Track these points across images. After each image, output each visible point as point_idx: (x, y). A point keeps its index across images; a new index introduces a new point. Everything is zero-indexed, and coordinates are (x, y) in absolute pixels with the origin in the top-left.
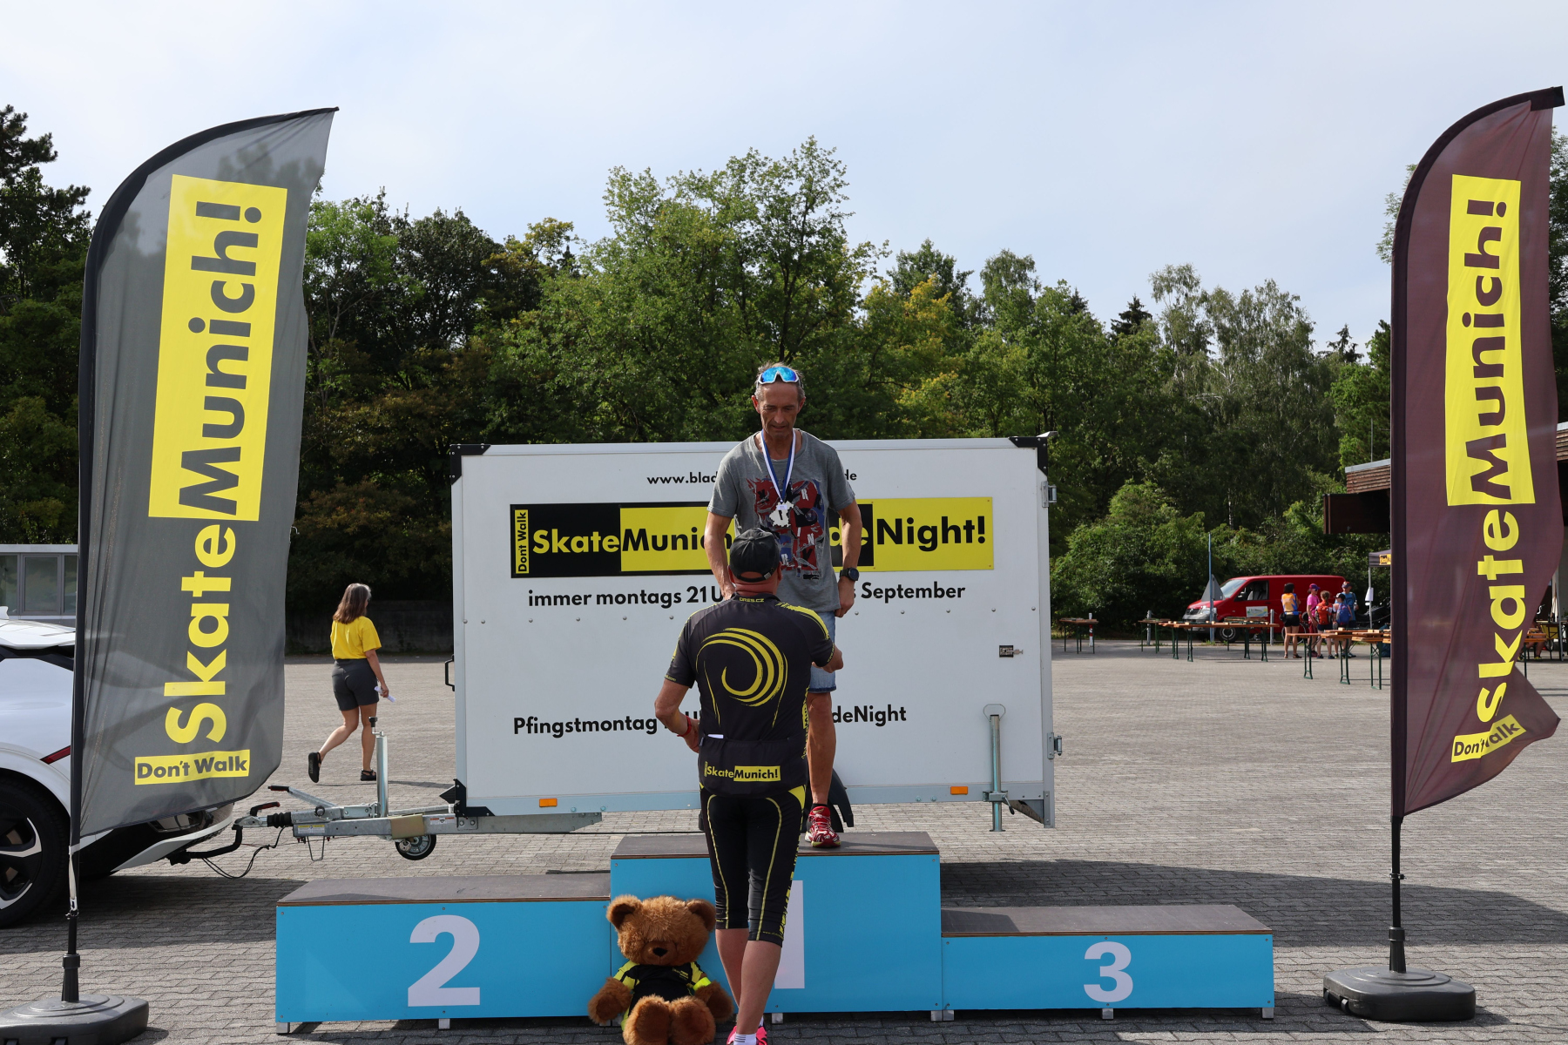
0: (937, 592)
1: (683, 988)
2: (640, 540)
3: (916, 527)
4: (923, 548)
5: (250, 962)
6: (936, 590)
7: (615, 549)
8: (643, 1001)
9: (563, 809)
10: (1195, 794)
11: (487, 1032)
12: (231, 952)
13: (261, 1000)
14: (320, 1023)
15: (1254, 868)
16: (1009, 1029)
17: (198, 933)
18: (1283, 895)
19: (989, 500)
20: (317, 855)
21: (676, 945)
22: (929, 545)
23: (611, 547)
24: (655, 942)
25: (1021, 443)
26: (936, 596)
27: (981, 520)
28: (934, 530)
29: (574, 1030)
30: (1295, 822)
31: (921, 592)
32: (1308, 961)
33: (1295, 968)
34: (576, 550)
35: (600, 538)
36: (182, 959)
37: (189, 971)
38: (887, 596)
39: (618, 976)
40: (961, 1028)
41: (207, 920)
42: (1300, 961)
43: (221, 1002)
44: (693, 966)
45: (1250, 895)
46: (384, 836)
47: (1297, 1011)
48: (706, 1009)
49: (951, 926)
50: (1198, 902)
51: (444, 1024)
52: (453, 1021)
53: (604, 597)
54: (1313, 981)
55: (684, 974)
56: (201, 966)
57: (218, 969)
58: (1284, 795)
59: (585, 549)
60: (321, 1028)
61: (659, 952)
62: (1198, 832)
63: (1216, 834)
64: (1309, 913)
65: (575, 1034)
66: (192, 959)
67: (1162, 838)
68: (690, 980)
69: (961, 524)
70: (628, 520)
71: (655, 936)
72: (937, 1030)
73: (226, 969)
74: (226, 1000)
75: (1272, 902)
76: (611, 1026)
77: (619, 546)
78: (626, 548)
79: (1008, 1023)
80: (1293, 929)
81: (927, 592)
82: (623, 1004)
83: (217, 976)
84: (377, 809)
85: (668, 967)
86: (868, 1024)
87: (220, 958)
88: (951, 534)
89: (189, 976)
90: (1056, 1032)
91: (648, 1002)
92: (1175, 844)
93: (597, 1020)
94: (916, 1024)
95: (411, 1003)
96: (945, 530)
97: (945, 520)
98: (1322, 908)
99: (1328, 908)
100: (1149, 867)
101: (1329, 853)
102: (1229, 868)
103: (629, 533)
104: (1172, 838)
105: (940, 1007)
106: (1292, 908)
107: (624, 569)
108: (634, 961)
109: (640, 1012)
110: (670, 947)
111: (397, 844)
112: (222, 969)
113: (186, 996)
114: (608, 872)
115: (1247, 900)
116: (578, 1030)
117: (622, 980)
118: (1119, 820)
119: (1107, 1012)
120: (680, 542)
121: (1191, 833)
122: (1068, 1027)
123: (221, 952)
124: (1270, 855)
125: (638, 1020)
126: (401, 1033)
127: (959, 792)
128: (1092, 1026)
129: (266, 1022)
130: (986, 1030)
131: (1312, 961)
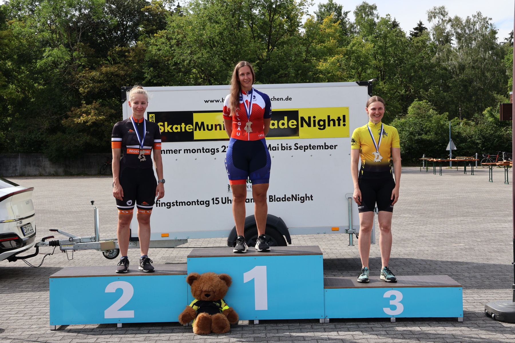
0: (326, 147)
1: (218, 309)
2: (202, 126)
3: (317, 120)
4: (320, 129)
5: (41, 301)
6: (325, 146)
7: (191, 130)
8: (200, 315)
9: (171, 238)
10: (438, 230)
11: (137, 328)
12: (33, 297)
13: (44, 316)
14: (68, 325)
15: (460, 260)
16: (352, 326)
17: (20, 290)
18: (472, 272)
19: (347, 108)
20: (70, 258)
21: (214, 292)
22: (322, 127)
23: (189, 129)
24: (205, 291)
25: (361, 84)
26: (325, 148)
27: (344, 116)
28: (324, 121)
29: (173, 327)
30: (479, 242)
31: (319, 147)
32: (480, 298)
33: (474, 301)
34: (175, 131)
35: (185, 126)
36: (12, 300)
37: (15, 305)
38: (305, 149)
39: (191, 305)
40: (332, 326)
41: (24, 284)
42: (476, 298)
43: (28, 318)
44: (222, 301)
45: (458, 272)
46: (98, 249)
47: (473, 319)
48: (226, 318)
49: (328, 284)
50: (435, 274)
51: (119, 325)
52: (123, 324)
53: (187, 150)
54: (481, 307)
55: (218, 304)
56: (20, 303)
57: (27, 304)
58: (476, 230)
59: (179, 130)
60: (69, 328)
61: (207, 295)
62: (438, 246)
63: (445, 247)
64: (482, 279)
65: (173, 329)
66: (17, 300)
67: (422, 248)
68: (220, 307)
69: (336, 119)
70: (197, 118)
71: (205, 289)
72: (322, 327)
73: (31, 304)
74: (30, 317)
75: (466, 274)
76: (188, 326)
77: (193, 129)
78: (196, 130)
79: (351, 323)
80: (475, 285)
81: (321, 147)
82: (192, 317)
83: (27, 307)
84: (95, 238)
85: (211, 302)
86: (294, 324)
87: (29, 300)
88: (332, 123)
89: (15, 307)
90: (371, 327)
91: (202, 315)
92: (428, 251)
93: (182, 323)
94: (314, 324)
95: (106, 317)
96: (329, 121)
97: (329, 117)
98: (488, 277)
99: (490, 277)
100: (416, 260)
101: (493, 254)
102: (449, 260)
103: (197, 123)
104: (426, 248)
105: (323, 317)
106: (475, 277)
107: (195, 139)
108: (197, 299)
109: (199, 319)
110: (211, 293)
111: (103, 253)
112: (29, 304)
113: (13, 315)
114: (186, 263)
115: (456, 274)
116: (174, 327)
117: (192, 307)
118: (405, 241)
119: (393, 319)
120: (218, 127)
121: (434, 246)
122: (376, 325)
123: (29, 297)
124: (467, 255)
125: (198, 322)
126: (101, 329)
127: (335, 230)
128: (386, 324)
129: (46, 325)
130: (342, 327)
131: (481, 298)
